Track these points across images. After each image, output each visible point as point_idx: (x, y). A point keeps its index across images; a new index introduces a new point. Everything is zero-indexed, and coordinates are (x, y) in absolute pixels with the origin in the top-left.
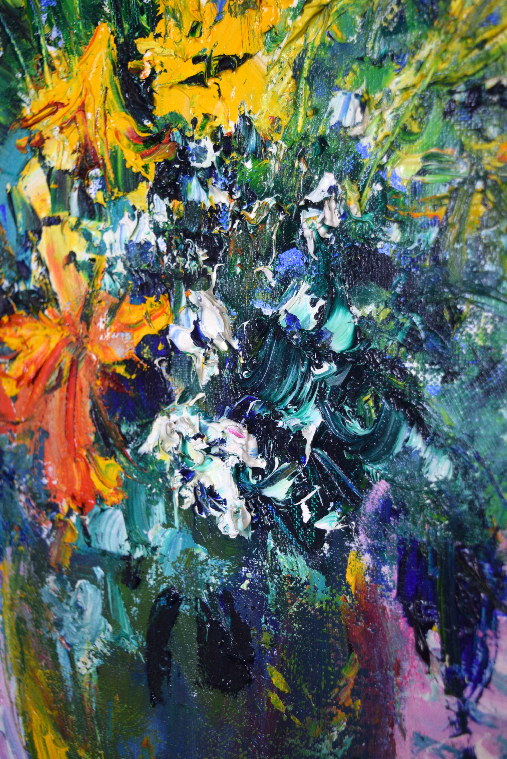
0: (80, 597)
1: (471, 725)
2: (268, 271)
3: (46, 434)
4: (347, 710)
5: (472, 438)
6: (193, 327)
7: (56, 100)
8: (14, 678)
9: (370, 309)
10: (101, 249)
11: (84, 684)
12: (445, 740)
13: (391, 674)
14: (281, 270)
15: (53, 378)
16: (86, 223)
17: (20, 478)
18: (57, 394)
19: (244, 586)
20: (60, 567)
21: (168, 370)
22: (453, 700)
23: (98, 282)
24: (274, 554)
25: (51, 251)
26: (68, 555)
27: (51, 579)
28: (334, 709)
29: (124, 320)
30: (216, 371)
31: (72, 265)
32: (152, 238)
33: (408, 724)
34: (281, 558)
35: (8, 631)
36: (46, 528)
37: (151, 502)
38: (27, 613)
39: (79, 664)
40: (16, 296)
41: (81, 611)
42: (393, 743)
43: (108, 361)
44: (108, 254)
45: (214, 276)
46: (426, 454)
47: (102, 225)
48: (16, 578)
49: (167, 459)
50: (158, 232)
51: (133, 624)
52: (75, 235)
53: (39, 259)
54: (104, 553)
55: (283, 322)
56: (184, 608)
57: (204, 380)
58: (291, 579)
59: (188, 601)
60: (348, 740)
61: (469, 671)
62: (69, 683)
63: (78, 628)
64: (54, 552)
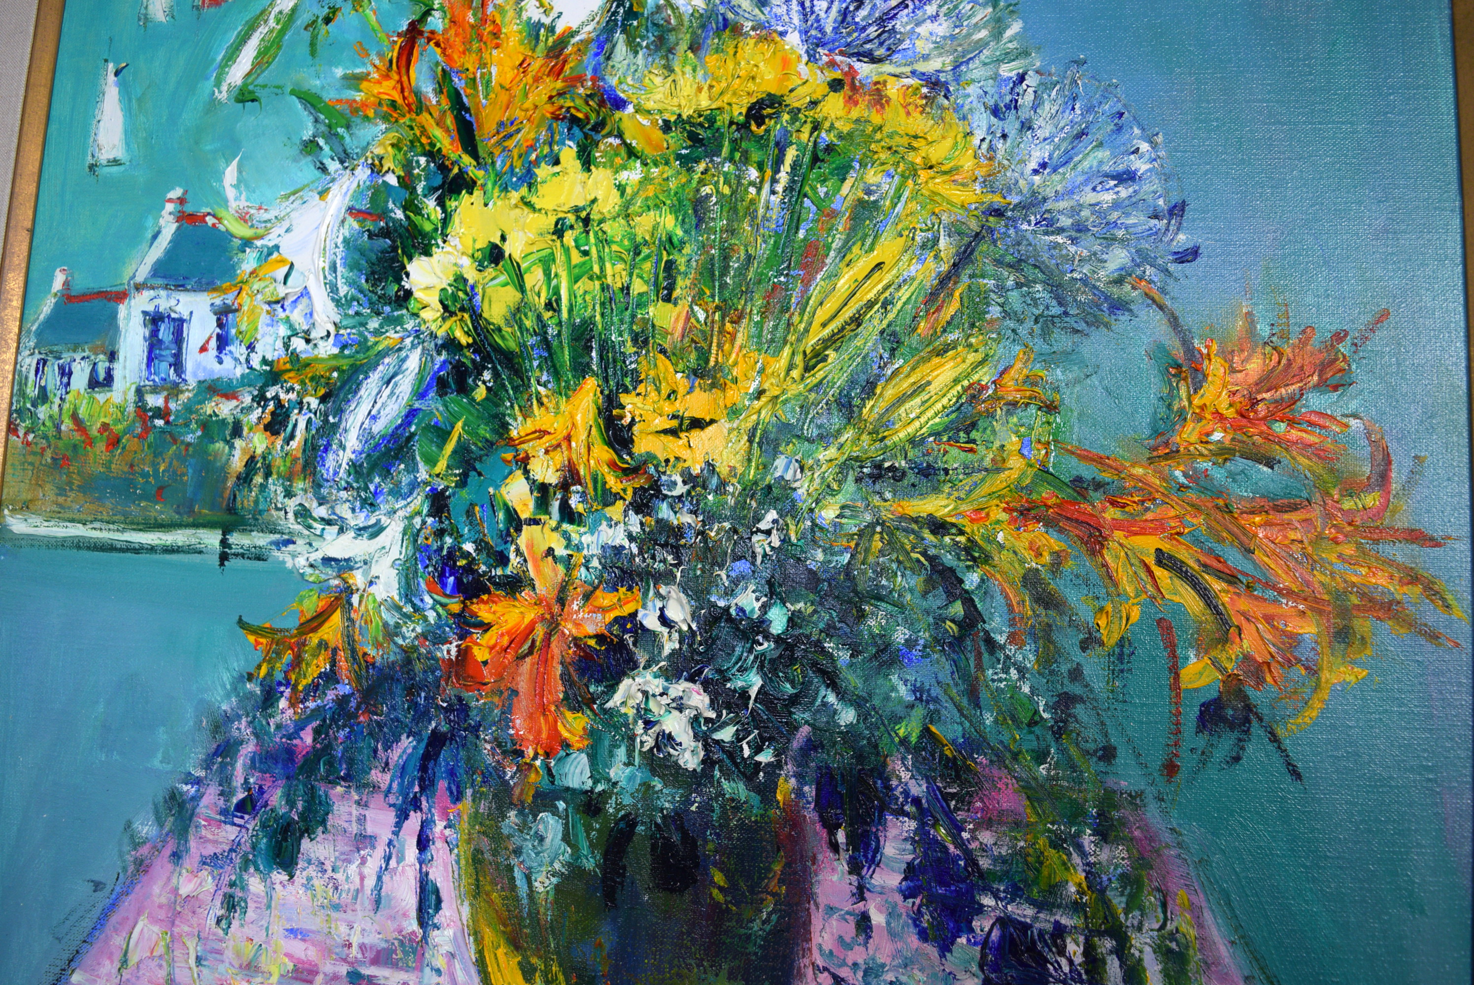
0: (541, 827)
1: (867, 895)
2: (723, 574)
3: (515, 692)
4: (774, 895)
5: (870, 695)
6: (658, 613)
7: (543, 428)
8: (466, 903)
9: (800, 605)
10: (579, 548)
11: (541, 899)
12: (848, 907)
13: (809, 864)
14: (733, 574)
15: (526, 647)
16: (566, 526)
17: (485, 729)
18: (528, 660)
19: (693, 808)
20: (522, 802)
21: (635, 644)
22: (854, 878)
23: (575, 573)
24: (719, 782)
25: (530, 546)
26: (531, 793)
27: (512, 814)
28: (764, 896)
29: (596, 604)
30: (677, 646)
31: (550, 558)
32: (626, 543)
33: (822, 900)
34: (725, 784)
35: (463, 862)
36: (509, 772)
37: (615, 746)
38: (485, 844)
39: (536, 884)
40: (491, 579)
41: (542, 839)
42: (809, 915)
43: (580, 635)
44: (585, 552)
45: (679, 575)
46: (838, 706)
47: (582, 530)
48: (475, 817)
49: (631, 713)
50: (631, 538)
51: (592, 846)
52: (555, 535)
53: (518, 551)
54: (568, 789)
55: (733, 611)
56: (640, 828)
57: (667, 651)
58: (733, 800)
59: (643, 823)
60: (774, 917)
61: (865, 856)
62: (525, 901)
63: (537, 854)
64: (517, 791)
